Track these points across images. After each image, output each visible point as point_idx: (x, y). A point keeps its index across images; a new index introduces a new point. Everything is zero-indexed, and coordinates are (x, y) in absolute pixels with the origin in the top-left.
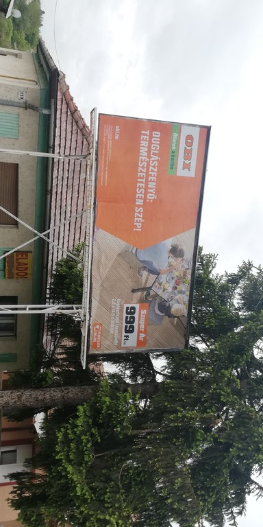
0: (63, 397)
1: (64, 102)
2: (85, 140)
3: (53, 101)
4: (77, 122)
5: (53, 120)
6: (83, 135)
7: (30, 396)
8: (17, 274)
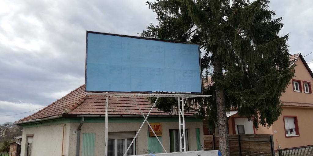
1: (75, 110)
2: (89, 98)
3: (78, 116)
4: (82, 103)
5: (87, 116)
6: (87, 99)
8: (159, 130)
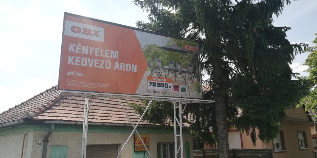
0: (223, 114)
1: (42, 114)
2: (60, 101)
3: (46, 122)
4: (51, 106)
5: (59, 122)
7: (222, 132)
8: (147, 143)
